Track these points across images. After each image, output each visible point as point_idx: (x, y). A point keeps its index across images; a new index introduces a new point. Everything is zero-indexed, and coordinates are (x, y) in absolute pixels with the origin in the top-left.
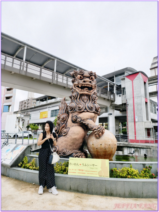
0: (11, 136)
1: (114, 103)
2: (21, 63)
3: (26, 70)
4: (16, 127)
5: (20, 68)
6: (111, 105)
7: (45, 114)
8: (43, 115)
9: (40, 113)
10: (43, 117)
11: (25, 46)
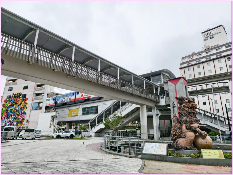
0: (54, 136)
1: (159, 104)
2: (30, 49)
3: (37, 57)
4: (50, 127)
5: (30, 54)
6: (156, 106)
7: (75, 111)
8: (73, 113)
9: (69, 110)
10: (73, 115)
11: (37, 29)
